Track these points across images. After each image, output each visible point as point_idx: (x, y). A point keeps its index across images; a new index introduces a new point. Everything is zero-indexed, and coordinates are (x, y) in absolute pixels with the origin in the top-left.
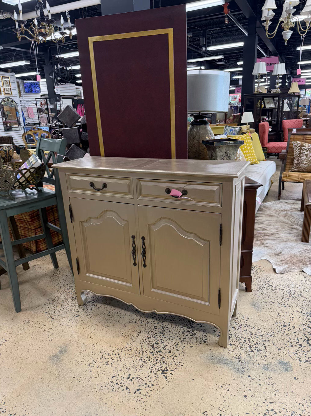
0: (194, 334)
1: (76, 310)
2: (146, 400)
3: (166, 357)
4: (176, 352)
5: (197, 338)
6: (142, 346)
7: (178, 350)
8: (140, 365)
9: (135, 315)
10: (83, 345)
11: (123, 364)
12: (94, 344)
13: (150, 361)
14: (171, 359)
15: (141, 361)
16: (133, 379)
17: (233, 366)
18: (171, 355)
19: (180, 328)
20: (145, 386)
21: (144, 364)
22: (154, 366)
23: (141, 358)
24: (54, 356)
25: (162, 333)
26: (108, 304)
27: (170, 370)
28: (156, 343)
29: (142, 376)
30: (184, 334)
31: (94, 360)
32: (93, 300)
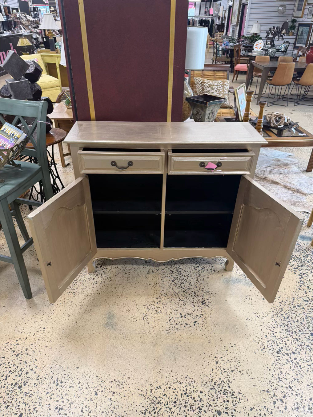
0: (203, 267)
1: (90, 278)
2: (206, 327)
3: (197, 292)
4: (201, 285)
5: (207, 270)
6: (173, 289)
7: (201, 283)
8: (183, 304)
9: (148, 266)
10: (124, 305)
11: (169, 308)
12: (133, 302)
13: (188, 299)
14: (201, 292)
15: (181, 301)
16: (186, 316)
17: (244, 282)
18: (199, 289)
19: (190, 266)
20: (198, 317)
21: (184, 302)
22: (193, 301)
23: (179, 298)
24: (106, 324)
25: (181, 274)
26: (117, 264)
27: (206, 299)
28: (181, 284)
29: (190, 312)
30: (196, 270)
31: (144, 314)
32: (100, 265)
